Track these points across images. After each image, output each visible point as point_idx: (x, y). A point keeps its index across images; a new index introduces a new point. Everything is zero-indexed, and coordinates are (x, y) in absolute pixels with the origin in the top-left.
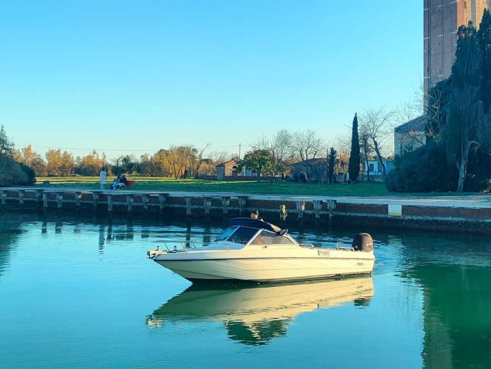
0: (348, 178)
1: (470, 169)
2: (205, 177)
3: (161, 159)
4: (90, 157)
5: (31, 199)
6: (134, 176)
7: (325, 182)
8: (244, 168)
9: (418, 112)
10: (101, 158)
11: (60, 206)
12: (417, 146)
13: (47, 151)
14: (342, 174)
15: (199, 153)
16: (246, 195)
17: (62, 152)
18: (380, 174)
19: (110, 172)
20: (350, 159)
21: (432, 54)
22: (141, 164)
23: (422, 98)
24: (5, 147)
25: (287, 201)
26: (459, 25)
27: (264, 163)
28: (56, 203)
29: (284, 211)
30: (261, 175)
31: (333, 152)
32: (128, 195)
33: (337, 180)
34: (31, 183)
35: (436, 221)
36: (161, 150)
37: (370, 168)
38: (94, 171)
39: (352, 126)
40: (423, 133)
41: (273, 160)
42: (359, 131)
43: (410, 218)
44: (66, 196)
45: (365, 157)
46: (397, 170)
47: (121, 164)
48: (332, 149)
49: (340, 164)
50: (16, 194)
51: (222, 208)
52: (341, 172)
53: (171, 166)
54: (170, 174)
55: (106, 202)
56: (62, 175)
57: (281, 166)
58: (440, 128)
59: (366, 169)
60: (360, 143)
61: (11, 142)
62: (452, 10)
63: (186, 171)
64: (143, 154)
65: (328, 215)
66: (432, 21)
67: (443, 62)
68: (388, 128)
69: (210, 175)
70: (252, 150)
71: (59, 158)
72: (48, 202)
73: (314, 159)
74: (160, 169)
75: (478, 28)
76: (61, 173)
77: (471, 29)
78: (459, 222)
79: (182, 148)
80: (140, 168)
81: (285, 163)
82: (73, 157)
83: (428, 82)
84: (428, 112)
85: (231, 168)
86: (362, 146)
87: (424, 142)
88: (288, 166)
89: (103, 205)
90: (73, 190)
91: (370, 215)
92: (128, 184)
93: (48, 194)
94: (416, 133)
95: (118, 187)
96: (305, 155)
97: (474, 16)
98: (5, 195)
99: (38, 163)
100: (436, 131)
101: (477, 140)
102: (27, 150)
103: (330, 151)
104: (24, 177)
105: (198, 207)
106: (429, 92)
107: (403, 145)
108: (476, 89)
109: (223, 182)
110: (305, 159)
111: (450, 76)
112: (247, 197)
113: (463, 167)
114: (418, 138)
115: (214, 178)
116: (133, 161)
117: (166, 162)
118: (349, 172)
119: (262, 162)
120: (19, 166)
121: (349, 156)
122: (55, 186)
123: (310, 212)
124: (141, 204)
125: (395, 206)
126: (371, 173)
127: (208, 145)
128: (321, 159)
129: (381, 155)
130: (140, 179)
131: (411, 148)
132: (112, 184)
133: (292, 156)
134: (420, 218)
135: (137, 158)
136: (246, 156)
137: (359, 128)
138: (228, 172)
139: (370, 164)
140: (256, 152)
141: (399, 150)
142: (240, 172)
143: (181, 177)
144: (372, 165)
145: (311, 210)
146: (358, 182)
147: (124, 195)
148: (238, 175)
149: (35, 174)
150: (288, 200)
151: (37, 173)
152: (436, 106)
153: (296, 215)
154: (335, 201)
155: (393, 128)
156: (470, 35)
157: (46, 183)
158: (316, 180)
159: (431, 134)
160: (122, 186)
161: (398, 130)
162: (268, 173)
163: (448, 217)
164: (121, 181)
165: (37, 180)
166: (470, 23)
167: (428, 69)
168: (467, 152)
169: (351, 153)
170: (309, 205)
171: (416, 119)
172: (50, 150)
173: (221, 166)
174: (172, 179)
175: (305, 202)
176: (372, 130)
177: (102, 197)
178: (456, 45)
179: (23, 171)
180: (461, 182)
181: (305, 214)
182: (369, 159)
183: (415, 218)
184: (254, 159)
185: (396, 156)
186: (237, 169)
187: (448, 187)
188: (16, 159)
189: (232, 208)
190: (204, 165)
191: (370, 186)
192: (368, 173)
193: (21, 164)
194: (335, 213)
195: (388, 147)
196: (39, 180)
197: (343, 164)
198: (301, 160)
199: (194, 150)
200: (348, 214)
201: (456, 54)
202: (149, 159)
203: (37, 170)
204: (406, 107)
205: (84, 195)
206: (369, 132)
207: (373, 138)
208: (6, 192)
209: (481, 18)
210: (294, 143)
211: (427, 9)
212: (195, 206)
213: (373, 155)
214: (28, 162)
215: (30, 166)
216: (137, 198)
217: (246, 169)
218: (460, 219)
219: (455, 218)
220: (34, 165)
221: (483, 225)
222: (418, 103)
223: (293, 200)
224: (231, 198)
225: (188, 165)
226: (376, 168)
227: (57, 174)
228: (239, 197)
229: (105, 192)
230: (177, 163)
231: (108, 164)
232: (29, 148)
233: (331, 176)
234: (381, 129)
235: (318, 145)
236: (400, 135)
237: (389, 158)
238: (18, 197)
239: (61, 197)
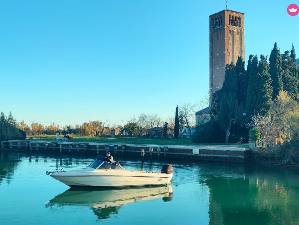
0: (173, 136)
1: (231, 132)
2: (106, 136)
3: (85, 127)
4: (51, 126)
5: (24, 146)
6: (72, 135)
7: (163, 138)
8: (124, 131)
9: (206, 105)
10: (57, 126)
11: (37, 149)
12: (206, 121)
13: (32, 123)
14: (170, 134)
15: (103, 124)
16: (125, 144)
17: (38, 124)
18: (189, 134)
19: (61, 133)
20: (175, 127)
21: (213, 77)
22: (76, 129)
23: (209, 98)
24: (12, 121)
25: (145, 147)
26: (226, 64)
27: (133, 129)
28: (36, 148)
29: (143, 152)
30: (132, 135)
31: (166, 124)
32: (70, 144)
33: (168, 137)
34: (24, 138)
35: (215, 157)
36: (85, 123)
37: (184, 131)
38: (54, 133)
39: (175, 111)
40: (209, 115)
41: (138, 128)
42: (179, 114)
43: (203, 155)
44: (41, 144)
45: (181, 126)
46: (197, 132)
47: (66, 129)
48: (166, 123)
49: (170, 129)
50: (17, 143)
51: (113, 150)
52: (170, 133)
53: (90, 130)
54: (89, 134)
55: (58, 147)
56: (38, 135)
57: (142, 130)
58: (217, 113)
59: (182, 132)
60: (179, 120)
61: (15, 119)
62: (223, 57)
63: (97, 133)
64: (77, 125)
65: (164, 154)
66: (214, 62)
67: (218, 81)
68: (192, 113)
69: (108, 134)
70: (128, 123)
71: (37, 127)
72: (32, 147)
73: (157, 127)
74: (84, 132)
75: (235, 65)
76: (38, 133)
77: (232, 65)
78: (226, 157)
79: (95, 122)
80: (76, 131)
81: (143, 129)
82: (43, 126)
83: (211, 91)
84: (211, 105)
85: (118, 131)
86: (180, 121)
87: (210, 119)
88: (145, 130)
89: (57, 149)
90: (44, 142)
91: (184, 154)
92: (69, 139)
93: (32, 144)
94: (206, 115)
95: (65, 140)
96: (153, 125)
97: (233, 59)
98: (12, 144)
99: (27, 129)
100: (215, 114)
101: (235, 118)
102: (22, 123)
103: (165, 123)
104: (21, 135)
105: (102, 150)
106: (212, 96)
107: (199, 121)
108: (235, 94)
109: (114, 138)
110: (153, 127)
111: (222, 88)
112: (126, 145)
113: (228, 131)
114: (207, 117)
115: (110, 136)
116: (72, 128)
117: (87, 129)
118: (174, 133)
119: (133, 128)
120: (18, 130)
121: (174, 126)
122: (35, 140)
123: (156, 152)
124: (76, 148)
125: (196, 150)
126: (184, 134)
127: (107, 121)
128: (161, 127)
129: (189, 125)
130: (75, 136)
131: (203, 122)
132: (62, 139)
133: (147, 126)
134: (208, 155)
135: (74, 127)
136: (125, 126)
137: (178, 112)
138: (117, 133)
139: (184, 130)
140: (130, 124)
141: (198, 123)
142: (122, 133)
143: (94, 136)
144: (185, 130)
145: (156, 151)
146: (178, 138)
147: (68, 144)
148: (121, 135)
149: (26, 134)
150: (145, 146)
151: (27, 134)
152: (215, 102)
153: (149, 154)
154: (167, 147)
155: (195, 113)
156: (232, 68)
157: (31, 139)
158: (158, 137)
159: (213, 115)
160: (67, 140)
161: (197, 114)
162: (136, 134)
163: (221, 155)
164: (66, 138)
165: (27, 137)
166: (232, 62)
167: (211, 85)
168: (230, 124)
169: (175, 124)
170: (155, 149)
171: (206, 108)
172: (33, 123)
173: (113, 130)
174: (90, 137)
176: (185, 114)
177: (57, 145)
178: (225, 73)
179: (20, 133)
180: (227, 138)
181: (153, 153)
182: (183, 127)
183: (205, 155)
184: (129, 127)
185: (196, 126)
186: (121, 132)
187: (221, 141)
188: (17, 127)
189: (118, 150)
190: (105, 130)
191: (184, 140)
192: (183, 134)
193: (19, 129)
194: (167, 153)
195: (192, 121)
196: (28, 137)
197: (171, 129)
198: (151, 127)
199: (101, 123)
200: (173, 153)
201: (225, 78)
202: (80, 127)
203: (27, 132)
204: (201, 103)
205: (49, 144)
206: (183, 115)
207: (186, 118)
208: (12, 142)
209: (237, 60)
210: (148, 119)
211: (211, 56)
212: (101, 150)
213: (185, 126)
214: (23, 128)
215: (23, 130)
216: (74, 146)
217: (125, 132)
218: (227, 156)
219: (224, 156)
220: (25, 130)
221: (238, 159)
222: (207, 101)
223: (147, 147)
224: (118, 145)
225: (98, 130)
226: (187, 131)
227: (36, 134)
228: (122, 145)
229: (59, 143)
230: (92, 129)
231: (60, 129)
232: (23, 122)
233: (165, 134)
234: (189, 113)
235: (159, 121)
236: (198, 116)
237: (193, 127)
238: (18, 145)
239: (38, 145)
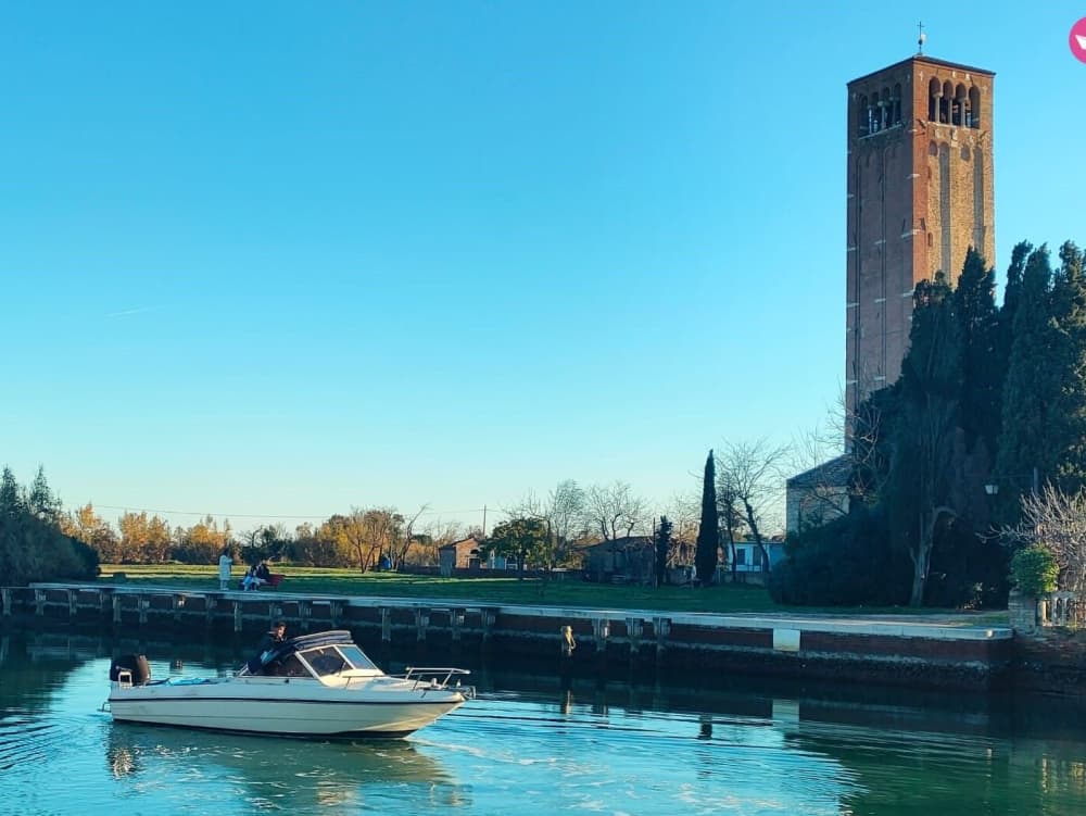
0: (693, 575)
1: (935, 561)
2: (417, 570)
3: (334, 533)
4: (200, 528)
5: (91, 606)
6: (283, 565)
7: (650, 584)
8: (493, 552)
9: (833, 448)
10: (221, 529)
11: (143, 619)
12: (831, 515)
13: (122, 516)
14: (682, 567)
15: (407, 522)
16: (495, 605)
17: (149, 519)
18: (757, 568)
19: (237, 557)
20: (699, 539)
21: (863, 335)
22: (297, 543)
23: (842, 422)
24: (46, 507)
25: (574, 619)
26: (916, 280)
27: (530, 545)
28: (138, 614)
29: (569, 636)
30: (525, 566)
31: (666, 525)
32: (271, 601)
33: (672, 578)
34: (92, 575)
35: (868, 663)
36: (334, 517)
37: (739, 557)
38: (209, 556)
39: (702, 474)
40: (842, 490)
41: (548, 538)
42: (716, 485)
43: (817, 655)
44: (156, 601)
45: (728, 535)
46: (792, 561)
47: (259, 541)
48: (664, 519)
49: (678, 550)
50: (62, 595)
51: (448, 629)
52: (680, 564)
53: (354, 547)
54: (350, 563)
55: (230, 614)
56: (148, 563)
57: (564, 548)
58: (878, 481)
59: (731, 560)
60: (720, 509)
61: (56, 498)
62: (905, 250)
63: (382, 559)
64: (301, 524)
65: (654, 647)
66: (863, 271)
67: (884, 352)
68: (773, 479)
69: (427, 565)
70: (508, 519)
71: (143, 529)
72: (123, 614)
73: (628, 539)
74: (331, 553)
75: (955, 286)
76: (147, 557)
77: (940, 286)
78: (914, 665)
79: (375, 512)
80: (297, 551)
81: (572, 545)
82: (169, 528)
83: (853, 391)
84: (854, 450)
85: (468, 552)
86: (721, 514)
87: (846, 508)
88: (577, 550)
89: (224, 619)
90: (168, 591)
91: (737, 649)
92: (272, 582)
93: (123, 597)
94: (830, 489)
95: (252, 586)
96: (610, 530)
97: (946, 261)
98: (43, 598)
99: (104, 538)
100: (870, 487)
101: (952, 506)
102: (85, 513)
103: (659, 522)
104: (78, 562)
105: (404, 626)
106: (856, 411)
107: (803, 514)
108: (951, 405)
109: (452, 580)
110: (610, 538)
111: (897, 379)
112: (498, 609)
113: (922, 558)
114: (834, 499)
115: (435, 572)
116: (281, 537)
117: (343, 540)
118: (696, 564)
119: (528, 542)
120: (69, 542)
121: (697, 534)
122: (135, 581)
123: (620, 640)
124: (296, 619)
125: (787, 633)
126: (739, 568)
127: (423, 508)
128: (642, 537)
129: (760, 532)
130: (294, 571)
131: (820, 520)
132: (242, 581)
133: (586, 532)
134: (837, 656)
135: (289, 531)
136: (497, 531)
137: (716, 479)
138: (463, 558)
139: (739, 551)
140: (516, 523)
141: (796, 523)
142: (484, 561)
143: (372, 569)
144: (742, 552)
145: (623, 636)
146: (714, 584)
147: (263, 602)
148: (481, 566)
149: (98, 559)
150: (577, 616)
151: (102, 557)
152: (869, 437)
153: (593, 645)
154: (669, 620)
155: (784, 480)
156: (940, 298)
157: (119, 577)
158: (632, 580)
159: (860, 492)
160: (262, 584)
161: (793, 484)
162: (540, 563)
163: (893, 655)
164: (259, 575)
165: (103, 571)
166: (940, 275)
167: (854, 366)
168: (931, 527)
169: (701, 526)
170: (617, 628)
171: (831, 463)
172: (126, 515)
173: (449, 548)
174: (356, 573)
175: (611, 621)
176: (742, 484)
177: (223, 604)
178: (911, 318)
179: (76, 551)
180: (917, 588)
181: (609, 645)
182: (734, 540)
183: (826, 656)
184: (511, 535)
185: (790, 535)
186: (482, 555)
187: (895, 600)
188: (65, 530)
189: (468, 630)
190: (415, 547)
191: (739, 594)
192: (734, 568)
193: (74, 539)
194: (668, 643)
195: (773, 515)
196: (107, 570)
197: (684, 548)
198: (601, 538)
199: (398, 518)
200: (693, 647)
201: (910, 336)
202: (313, 533)
203: (103, 552)
204: (811, 438)
205: (188, 600)
206: (736, 487)
207: (745, 499)
208: (44, 591)
209: (962, 266)
210: (589, 506)
211: (854, 249)
212: (398, 626)
213: (744, 533)
214: (87, 534)
215: (89, 543)
216: (289, 608)
217: (497, 555)
218: (916, 660)
219: (905, 658)
220: (96, 541)
221: (962, 673)
222: (836, 432)
223: (587, 617)
224: (468, 610)
225: (386, 547)
226: (749, 557)
227: (138, 560)
228: (483, 609)
229: (229, 595)
230: (364, 542)
231: (234, 542)
232: (88, 510)
233: (661, 567)
234: (760, 481)
235: (635, 512)
236: (797, 495)
237: (774, 538)
238: (67, 602)
239: (147, 604)
